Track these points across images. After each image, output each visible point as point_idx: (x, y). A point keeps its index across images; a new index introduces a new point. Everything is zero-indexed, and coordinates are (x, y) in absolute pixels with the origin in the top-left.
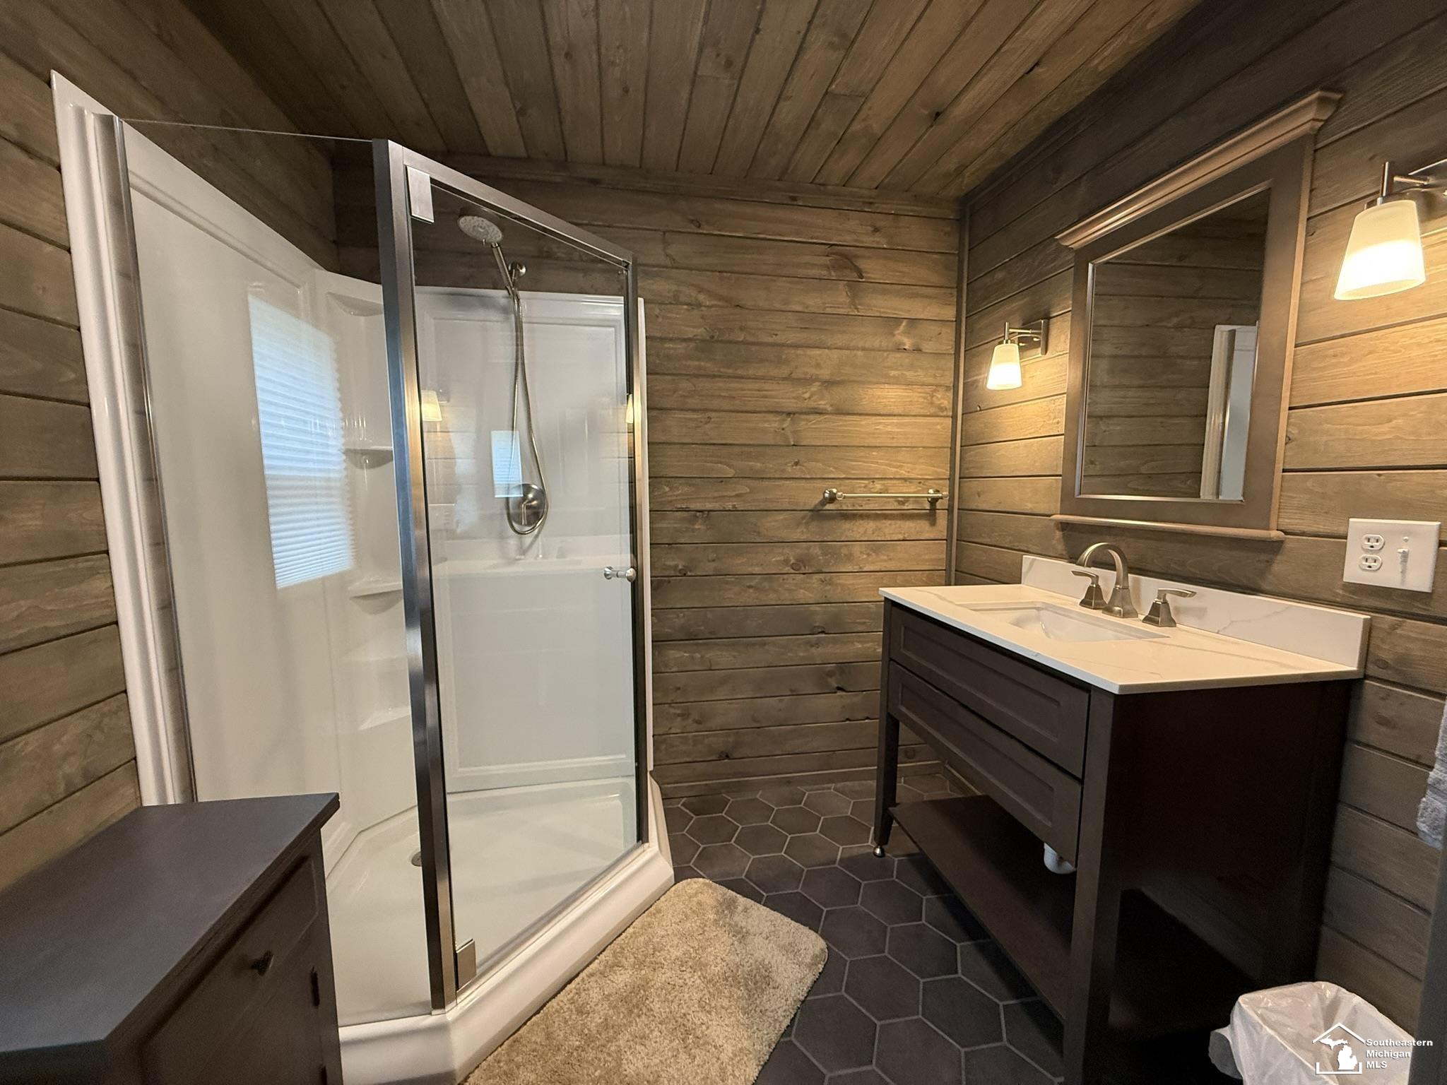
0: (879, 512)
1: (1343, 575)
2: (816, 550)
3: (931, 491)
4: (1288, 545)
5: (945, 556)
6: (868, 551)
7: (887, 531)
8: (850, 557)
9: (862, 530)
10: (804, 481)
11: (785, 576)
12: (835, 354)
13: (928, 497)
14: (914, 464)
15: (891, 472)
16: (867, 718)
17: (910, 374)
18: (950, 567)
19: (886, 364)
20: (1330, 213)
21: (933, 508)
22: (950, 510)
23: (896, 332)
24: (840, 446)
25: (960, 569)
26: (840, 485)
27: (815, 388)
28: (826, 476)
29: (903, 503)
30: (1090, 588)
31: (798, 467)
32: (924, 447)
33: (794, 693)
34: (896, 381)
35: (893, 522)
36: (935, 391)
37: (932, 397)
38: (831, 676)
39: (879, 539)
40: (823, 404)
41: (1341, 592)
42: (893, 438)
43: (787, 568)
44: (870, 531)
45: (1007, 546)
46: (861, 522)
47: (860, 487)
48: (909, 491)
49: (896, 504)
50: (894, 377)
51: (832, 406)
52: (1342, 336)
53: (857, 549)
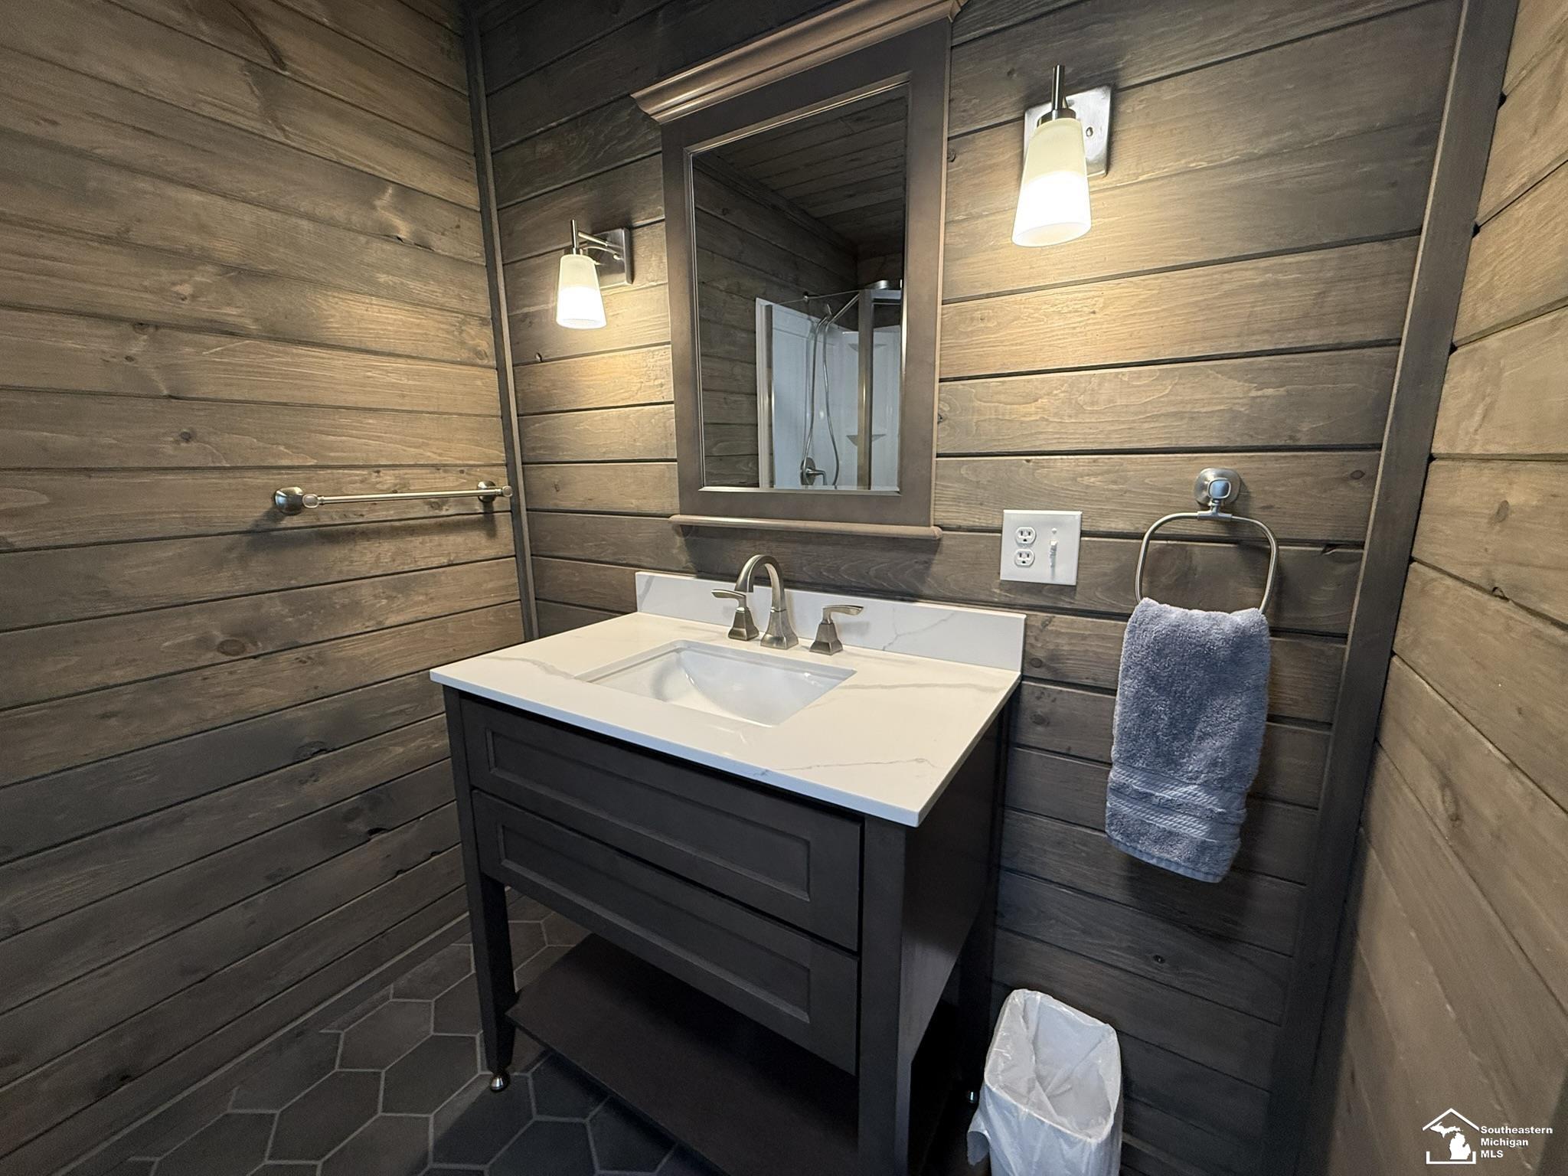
0: (397, 524)
1: (999, 574)
2: (274, 607)
3: (482, 485)
4: (945, 542)
5: (516, 580)
6: (389, 593)
7: (417, 554)
8: (354, 609)
9: (369, 557)
10: (216, 474)
11: (207, 672)
12: (246, 215)
13: (478, 495)
14: (450, 441)
15: (410, 454)
16: (433, 854)
17: (415, 286)
18: (527, 593)
19: (367, 259)
20: (969, 137)
21: (489, 512)
22: (514, 511)
23: (378, 203)
24: (294, 405)
25: (542, 597)
26: (309, 480)
27: (204, 276)
28: (271, 462)
29: (439, 506)
30: (738, 614)
31: (193, 445)
32: (460, 414)
33: (276, 879)
34: (394, 295)
35: (427, 538)
36: (463, 322)
37: (461, 332)
38: (351, 820)
39: (406, 568)
40: (230, 313)
41: (998, 591)
42: (403, 396)
43: (210, 655)
44: (386, 559)
45: (607, 560)
46: (366, 544)
47: (355, 482)
48: (447, 485)
49: (426, 507)
50: (387, 286)
51: (256, 320)
52: (988, 296)
53: (365, 592)
